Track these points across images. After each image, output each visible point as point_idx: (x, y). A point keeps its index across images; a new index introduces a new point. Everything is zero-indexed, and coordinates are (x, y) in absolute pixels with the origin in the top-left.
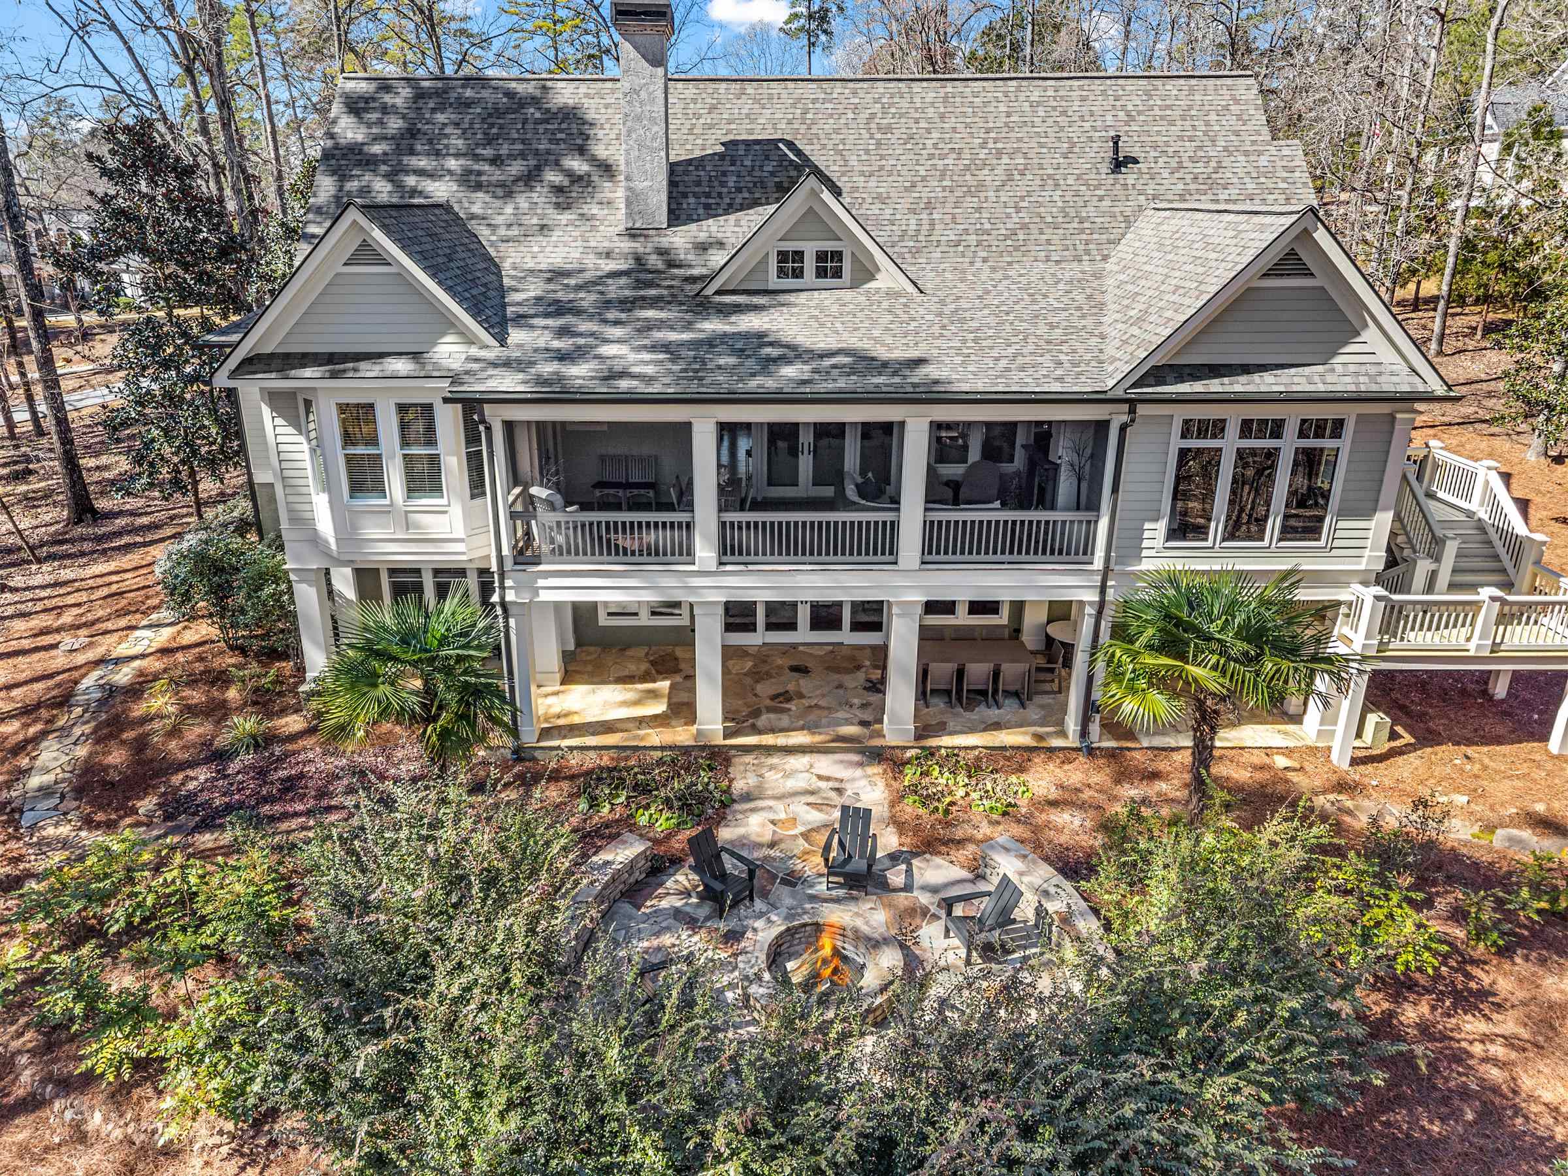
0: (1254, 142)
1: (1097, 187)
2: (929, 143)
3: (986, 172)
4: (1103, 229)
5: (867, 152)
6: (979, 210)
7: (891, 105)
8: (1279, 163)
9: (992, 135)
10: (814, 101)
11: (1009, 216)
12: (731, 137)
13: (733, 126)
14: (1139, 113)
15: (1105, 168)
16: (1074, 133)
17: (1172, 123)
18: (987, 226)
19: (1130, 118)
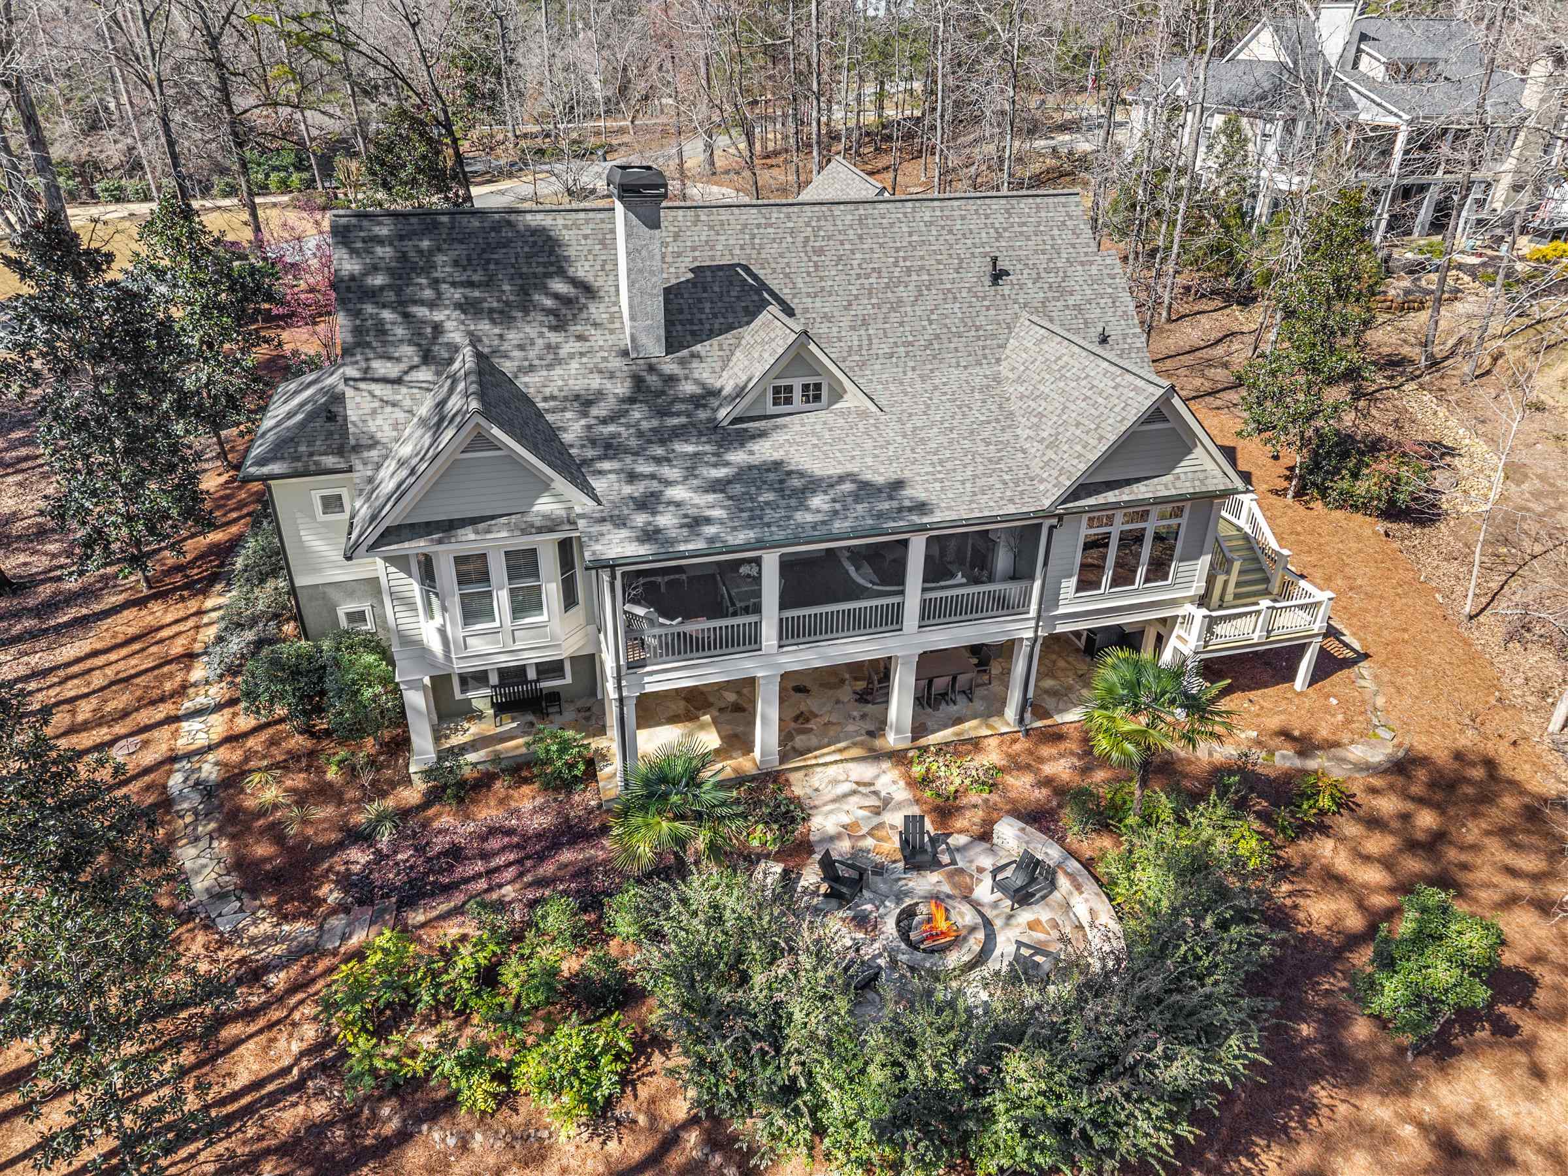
0: (1086, 254)
1: (984, 298)
2: (855, 263)
3: (902, 289)
4: (994, 336)
5: (809, 274)
6: (901, 324)
7: (820, 228)
8: (1105, 272)
9: (901, 254)
10: (759, 226)
11: (924, 328)
12: (697, 264)
13: (697, 254)
14: (1005, 230)
15: (987, 281)
16: (960, 249)
17: (1028, 239)
18: (910, 339)
19: (999, 236)
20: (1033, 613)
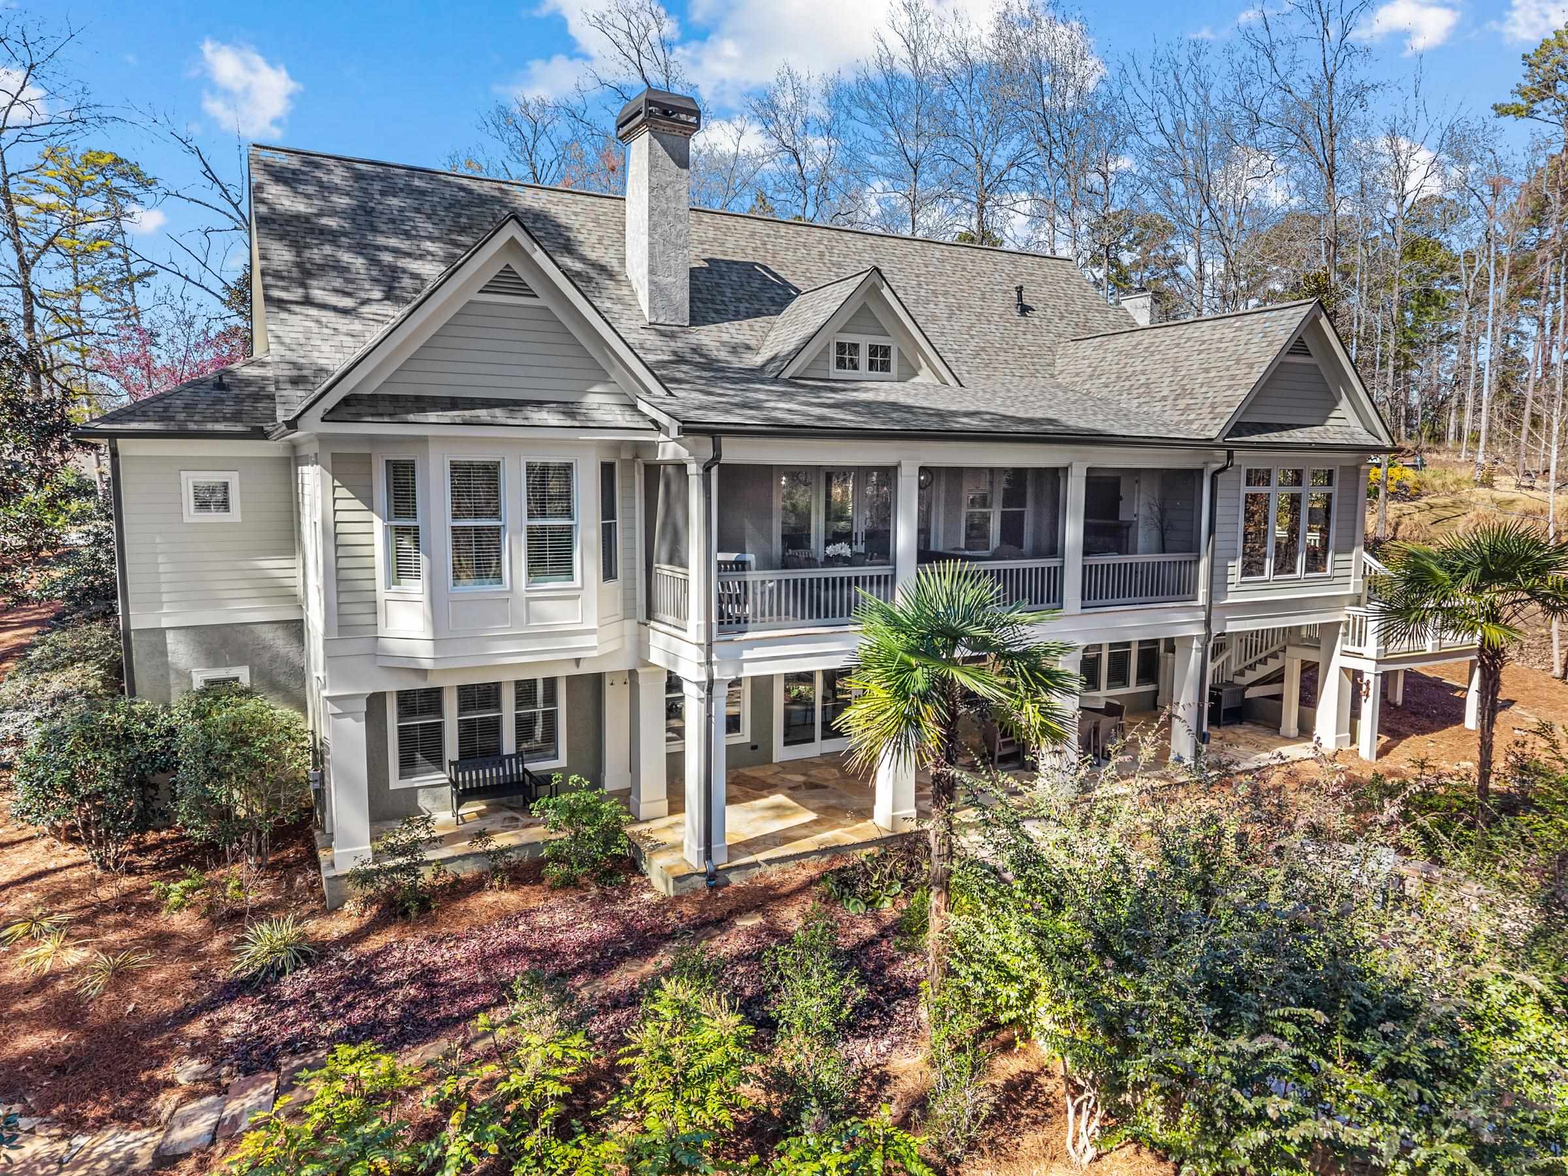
0: (1099, 305)
1: (1017, 325)
4: (1039, 356)
7: (833, 247)
10: (768, 236)
15: (1015, 312)
16: (978, 284)
17: (1040, 286)
20: (1202, 600)
